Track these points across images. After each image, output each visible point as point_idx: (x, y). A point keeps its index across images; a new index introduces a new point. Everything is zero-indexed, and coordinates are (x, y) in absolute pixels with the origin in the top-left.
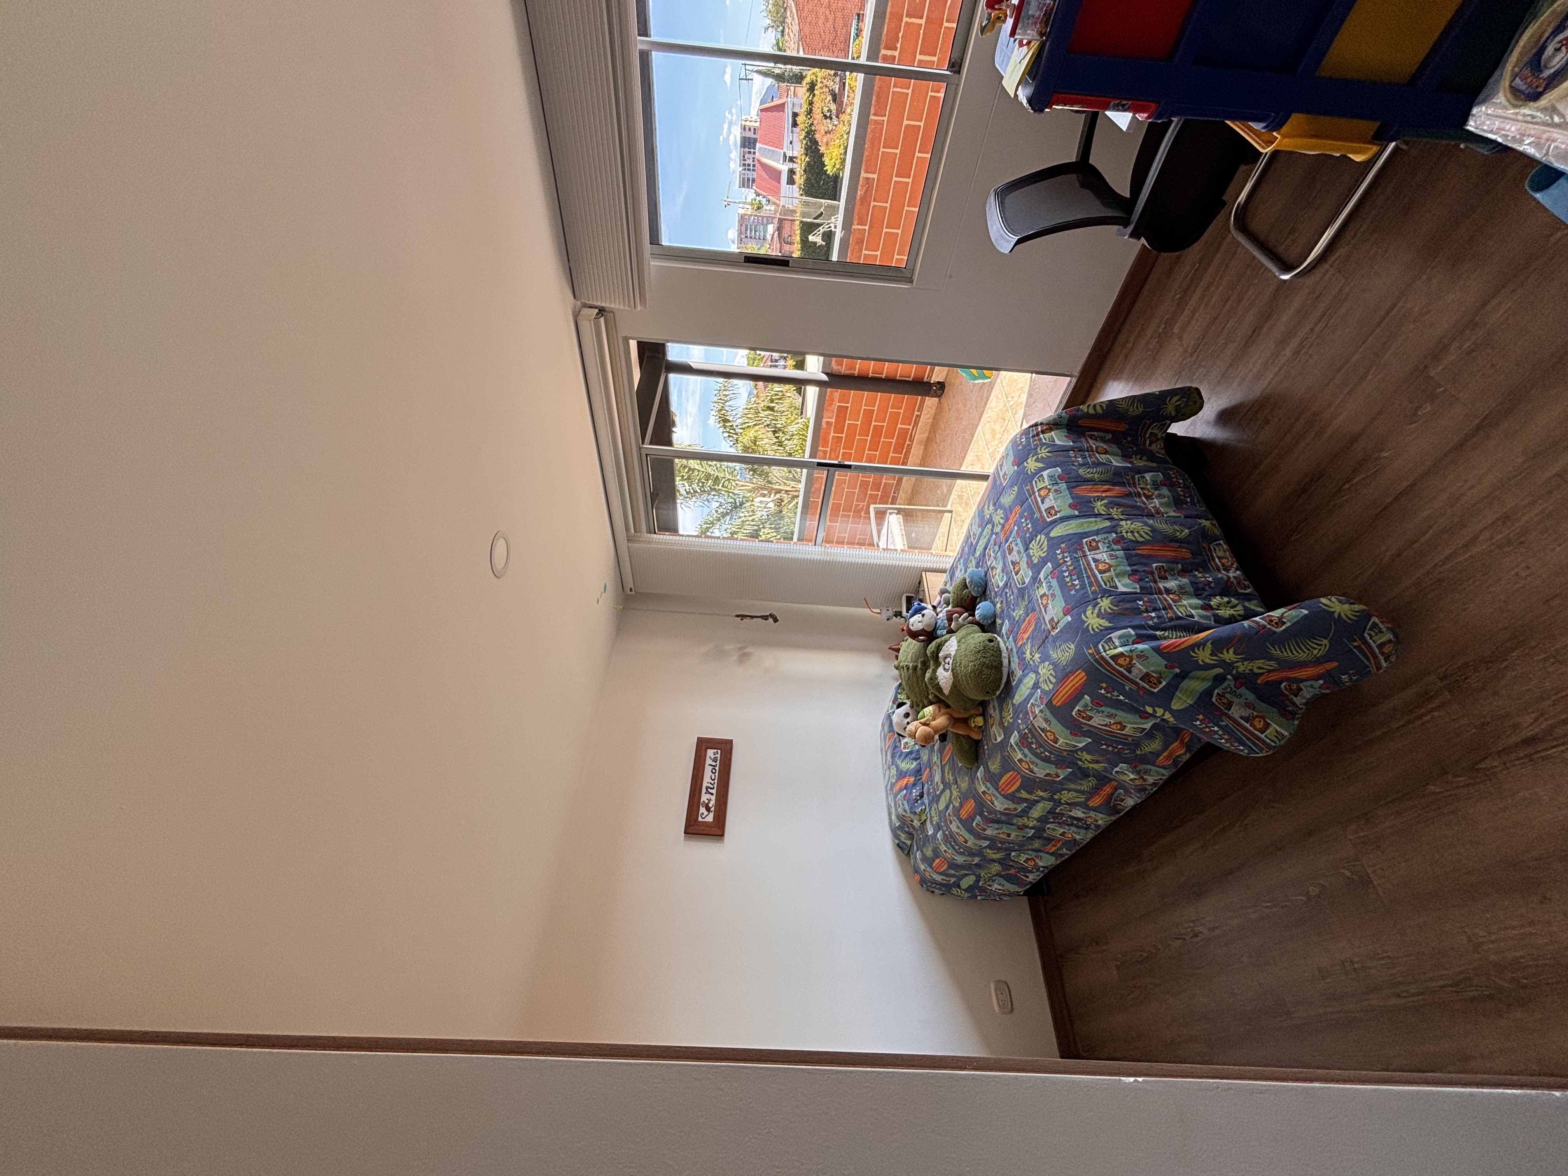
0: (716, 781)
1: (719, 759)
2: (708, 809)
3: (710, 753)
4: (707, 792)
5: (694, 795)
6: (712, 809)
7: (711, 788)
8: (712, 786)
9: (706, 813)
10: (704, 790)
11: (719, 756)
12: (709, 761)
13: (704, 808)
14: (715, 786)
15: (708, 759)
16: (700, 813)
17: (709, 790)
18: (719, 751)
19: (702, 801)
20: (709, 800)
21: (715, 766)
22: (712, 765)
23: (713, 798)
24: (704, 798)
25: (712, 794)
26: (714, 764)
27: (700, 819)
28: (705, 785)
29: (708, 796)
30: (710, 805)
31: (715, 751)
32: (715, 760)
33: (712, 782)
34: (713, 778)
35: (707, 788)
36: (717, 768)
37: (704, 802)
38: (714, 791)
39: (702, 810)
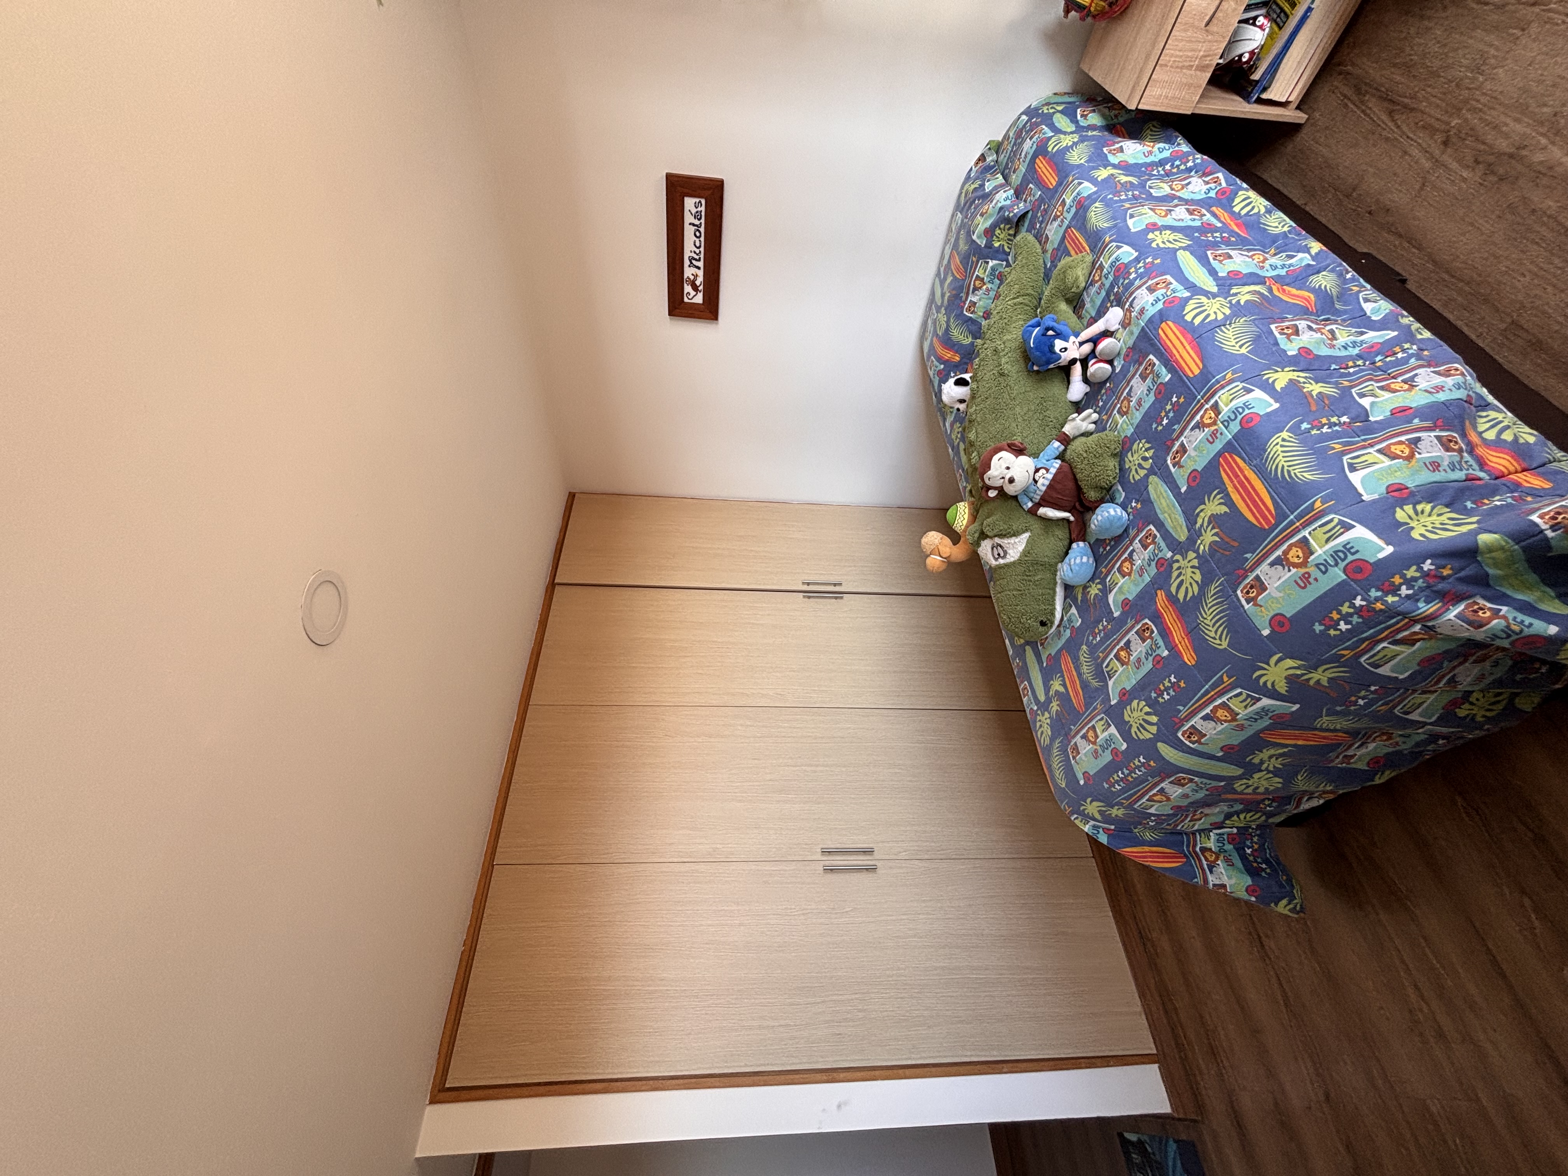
0: (702, 249)
1: (703, 214)
2: (695, 288)
3: (690, 203)
4: (691, 265)
5: (674, 269)
6: (701, 288)
7: (696, 260)
8: (697, 257)
9: (693, 293)
10: (687, 262)
11: (703, 209)
12: (688, 219)
13: (690, 287)
14: (702, 256)
15: (687, 214)
16: (685, 292)
17: (694, 262)
18: (703, 201)
19: (685, 277)
20: (696, 276)
21: (699, 226)
22: (694, 225)
23: (701, 273)
24: (689, 272)
25: (699, 268)
26: (697, 222)
27: (686, 300)
28: (687, 254)
29: (694, 270)
30: (698, 283)
31: (697, 200)
32: (697, 216)
33: (697, 251)
34: (698, 245)
35: (691, 259)
36: (702, 229)
37: (688, 278)
38: (701, 264)
39: (688, 289)
